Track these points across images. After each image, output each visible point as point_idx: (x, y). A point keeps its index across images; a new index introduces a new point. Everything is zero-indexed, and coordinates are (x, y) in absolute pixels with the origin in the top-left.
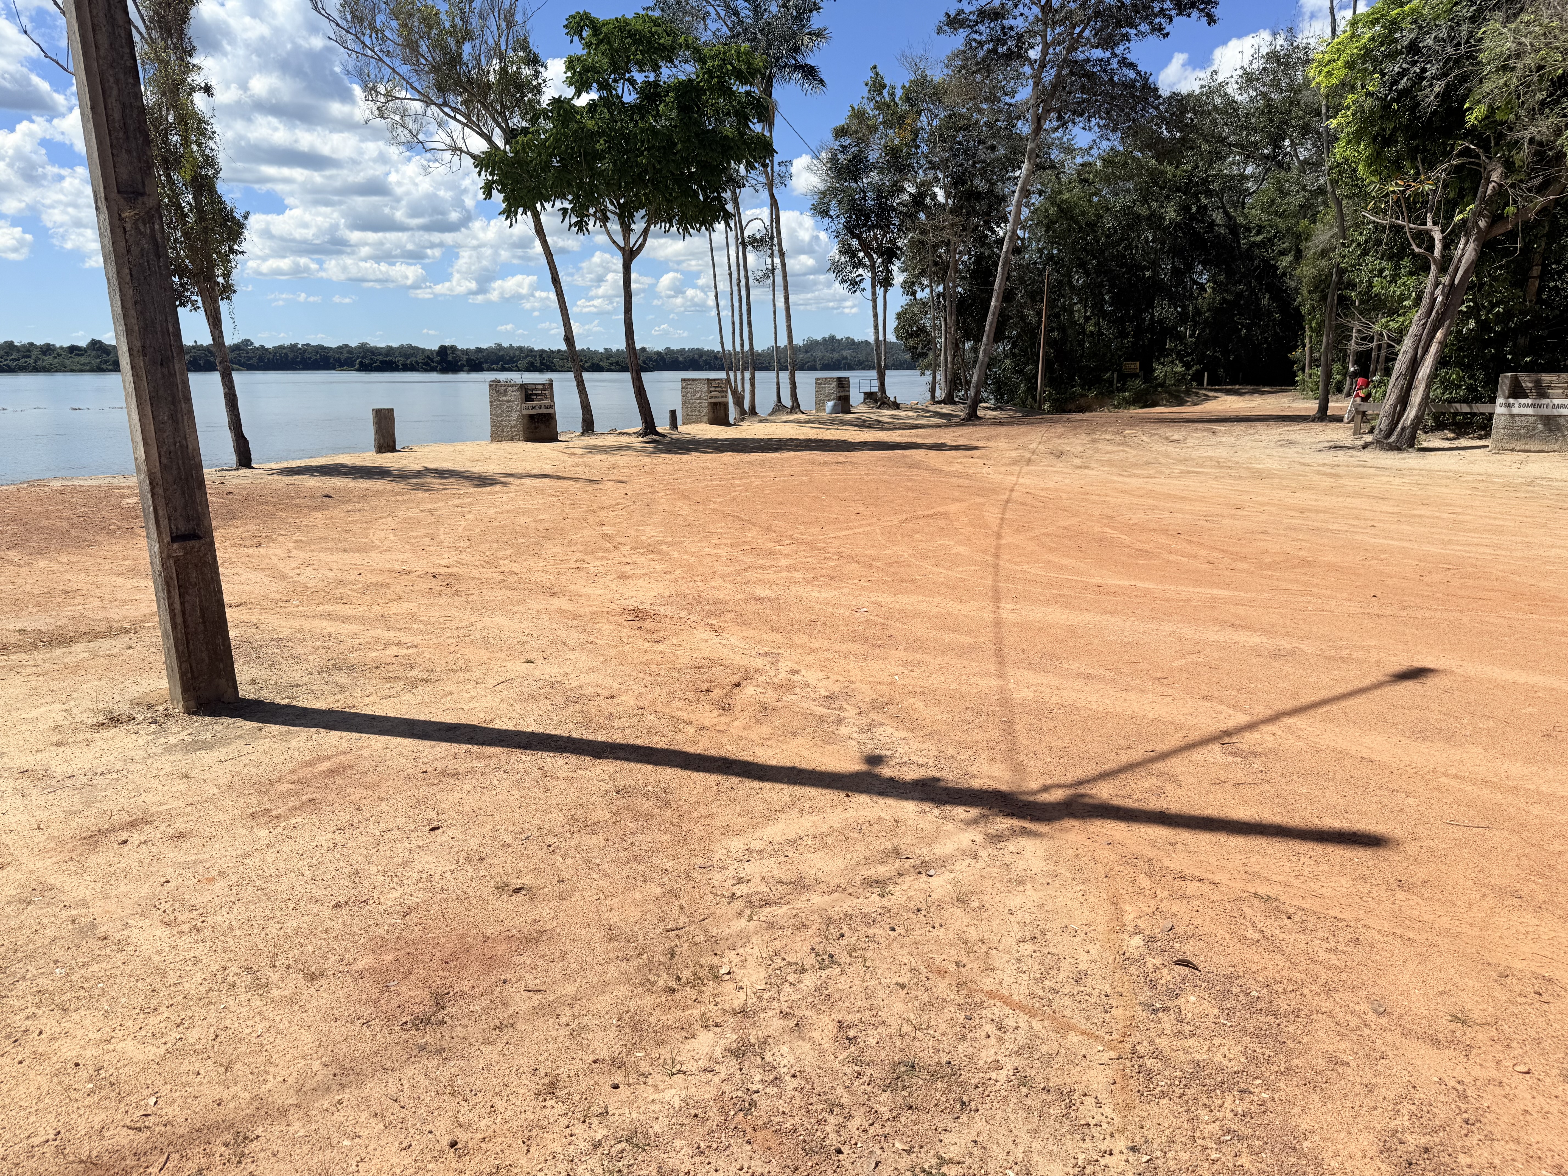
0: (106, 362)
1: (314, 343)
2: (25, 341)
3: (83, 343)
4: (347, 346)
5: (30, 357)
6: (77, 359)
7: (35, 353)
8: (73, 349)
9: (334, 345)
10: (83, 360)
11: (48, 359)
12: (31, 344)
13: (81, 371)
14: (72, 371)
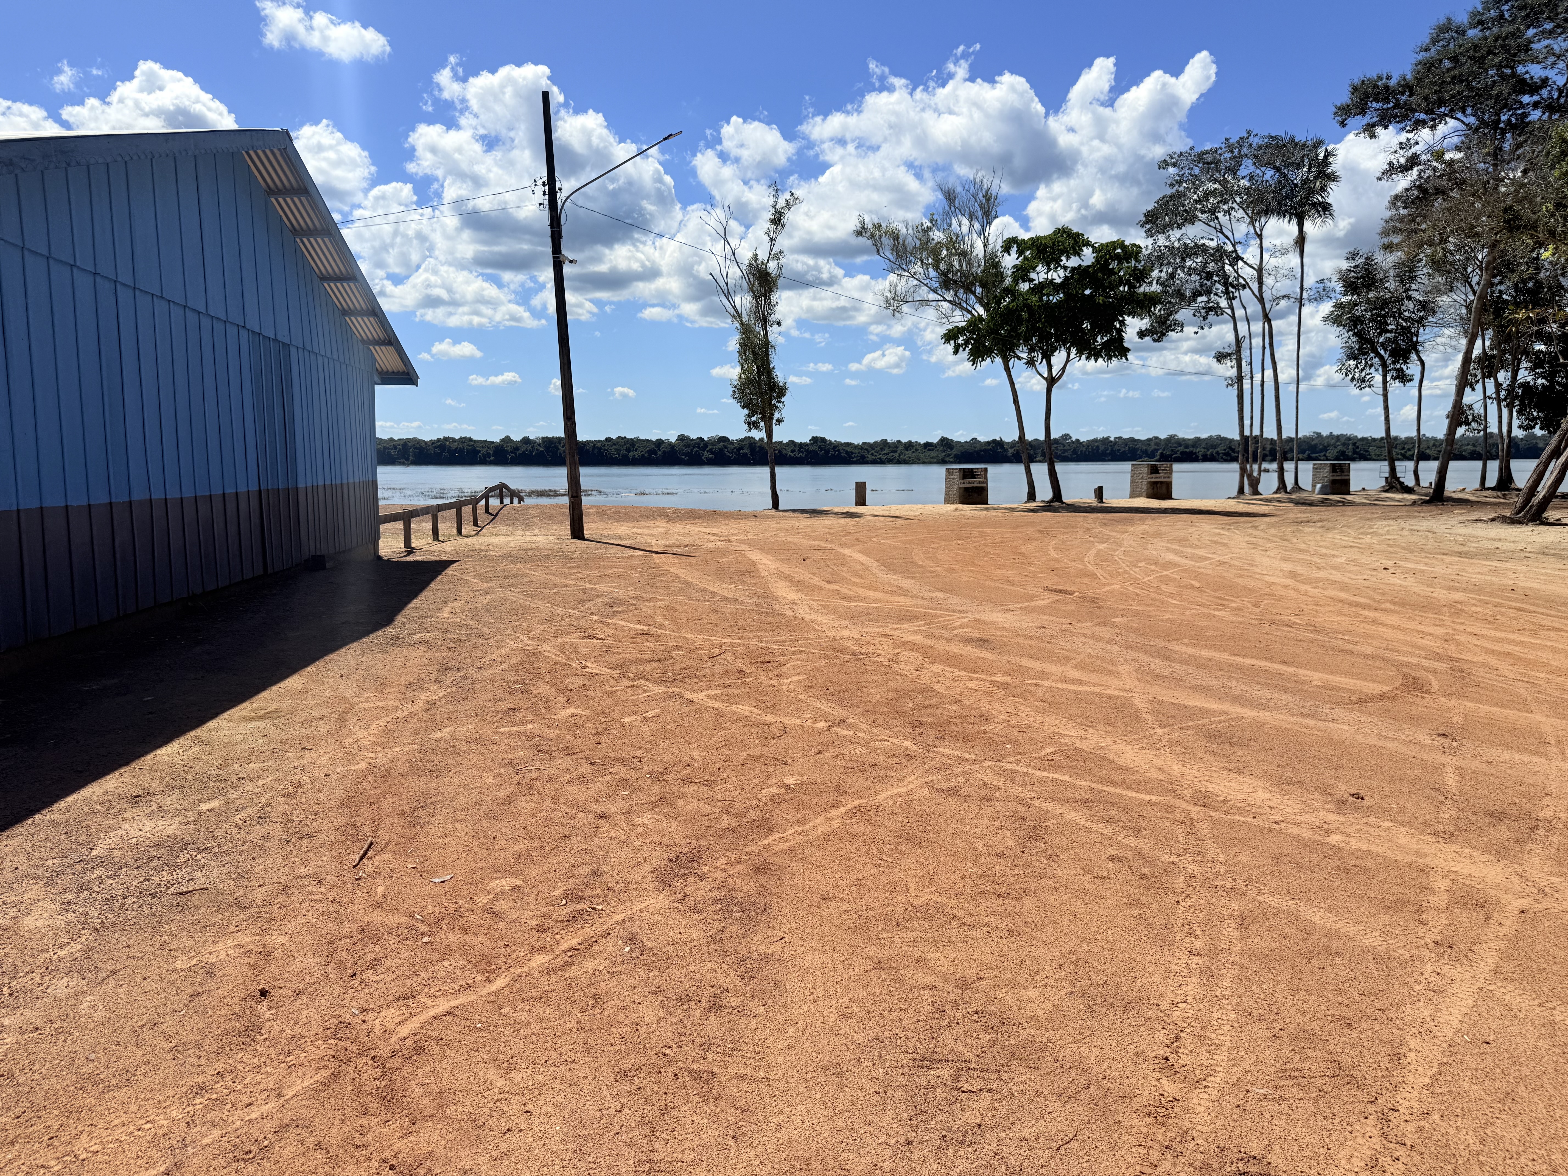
0: (949, 455)
1: (1126, 436)
2: (895, 439)
3: (935, 440)
4: (1156, 438)
5: (895, 452)
6: (929, 453)
7: (901, 448)
8: (927, 445)
9: (1143, 437)
10: (933, 454)
11: (909, 453)
12: (899, 441)
13: (930, 463)
14: (924, 463)
